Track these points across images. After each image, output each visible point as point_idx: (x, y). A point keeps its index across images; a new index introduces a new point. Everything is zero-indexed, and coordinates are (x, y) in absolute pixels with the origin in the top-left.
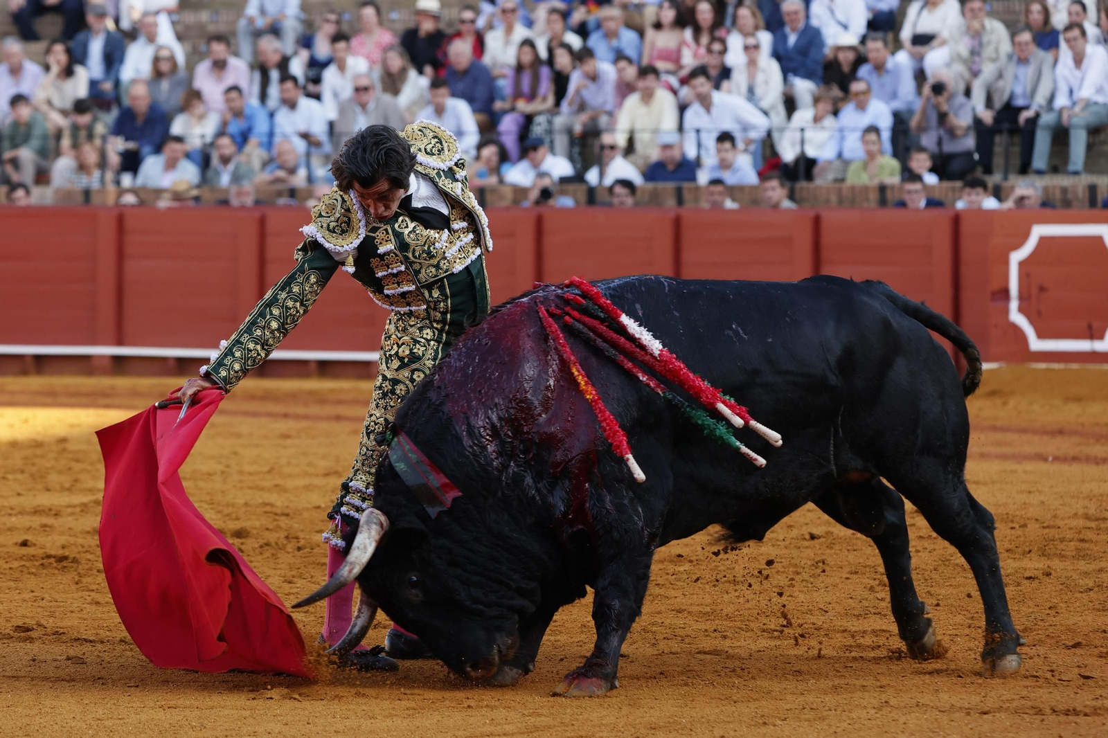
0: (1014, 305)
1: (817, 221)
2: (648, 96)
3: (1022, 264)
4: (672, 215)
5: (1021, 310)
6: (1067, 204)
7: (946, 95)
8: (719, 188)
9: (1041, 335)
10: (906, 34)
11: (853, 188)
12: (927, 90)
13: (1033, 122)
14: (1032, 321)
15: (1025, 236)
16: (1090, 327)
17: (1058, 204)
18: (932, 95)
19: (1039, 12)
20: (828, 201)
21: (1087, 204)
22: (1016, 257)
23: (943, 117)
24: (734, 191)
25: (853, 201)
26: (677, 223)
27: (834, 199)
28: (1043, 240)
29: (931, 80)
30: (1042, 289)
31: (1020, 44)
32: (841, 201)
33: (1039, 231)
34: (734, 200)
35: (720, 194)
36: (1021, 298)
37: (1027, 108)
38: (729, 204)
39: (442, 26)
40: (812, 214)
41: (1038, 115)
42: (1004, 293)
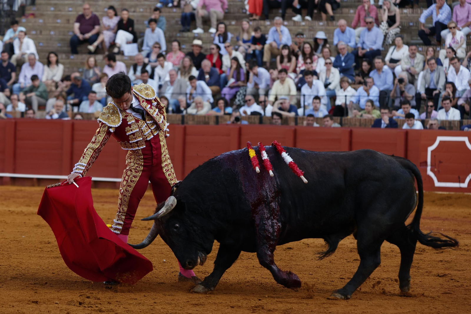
0: (429, 168)
1: (351, 132)
2: (283, 81)
3: (432, 152)
4: (293, 129)
5: (432, 170)
6: (451, 128)
7: (404, 84)
8: (312, 118)
9: (439, 180)
10: (387, 58)
11: (365, 120)
12: (396, 81)
13: (438, 95)
14: (436, 175)
15: (435, 140)
16: (459, 178)
17: (447, 128)
18: (398, 84)
19: (432, 51)
20: (355, 125)
21: (459, 128)
22: (430, 149)
23: (402, 93)
24: (318, 120)
25: (365, 125)
26: (295, 132)
27: (358, 124)
28: (441, 142)
29: (398, 78)
30: (440, 162)
31: (431, 64)
32: (360, 125)
33: (439, 139)
34: (317, 123)
35: (312, 120)
36: (432, 165)
37: (435, 89)
38: (316, 125)
39: (203, 51)
40: (349, 130)
41: (440, 93)
42: (426, 163)
